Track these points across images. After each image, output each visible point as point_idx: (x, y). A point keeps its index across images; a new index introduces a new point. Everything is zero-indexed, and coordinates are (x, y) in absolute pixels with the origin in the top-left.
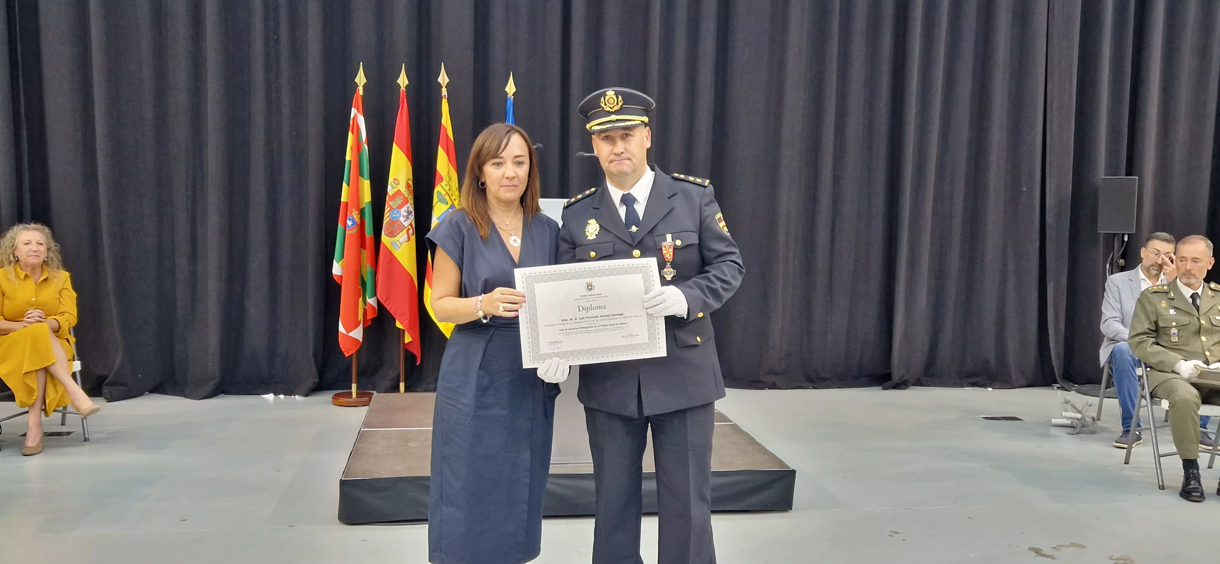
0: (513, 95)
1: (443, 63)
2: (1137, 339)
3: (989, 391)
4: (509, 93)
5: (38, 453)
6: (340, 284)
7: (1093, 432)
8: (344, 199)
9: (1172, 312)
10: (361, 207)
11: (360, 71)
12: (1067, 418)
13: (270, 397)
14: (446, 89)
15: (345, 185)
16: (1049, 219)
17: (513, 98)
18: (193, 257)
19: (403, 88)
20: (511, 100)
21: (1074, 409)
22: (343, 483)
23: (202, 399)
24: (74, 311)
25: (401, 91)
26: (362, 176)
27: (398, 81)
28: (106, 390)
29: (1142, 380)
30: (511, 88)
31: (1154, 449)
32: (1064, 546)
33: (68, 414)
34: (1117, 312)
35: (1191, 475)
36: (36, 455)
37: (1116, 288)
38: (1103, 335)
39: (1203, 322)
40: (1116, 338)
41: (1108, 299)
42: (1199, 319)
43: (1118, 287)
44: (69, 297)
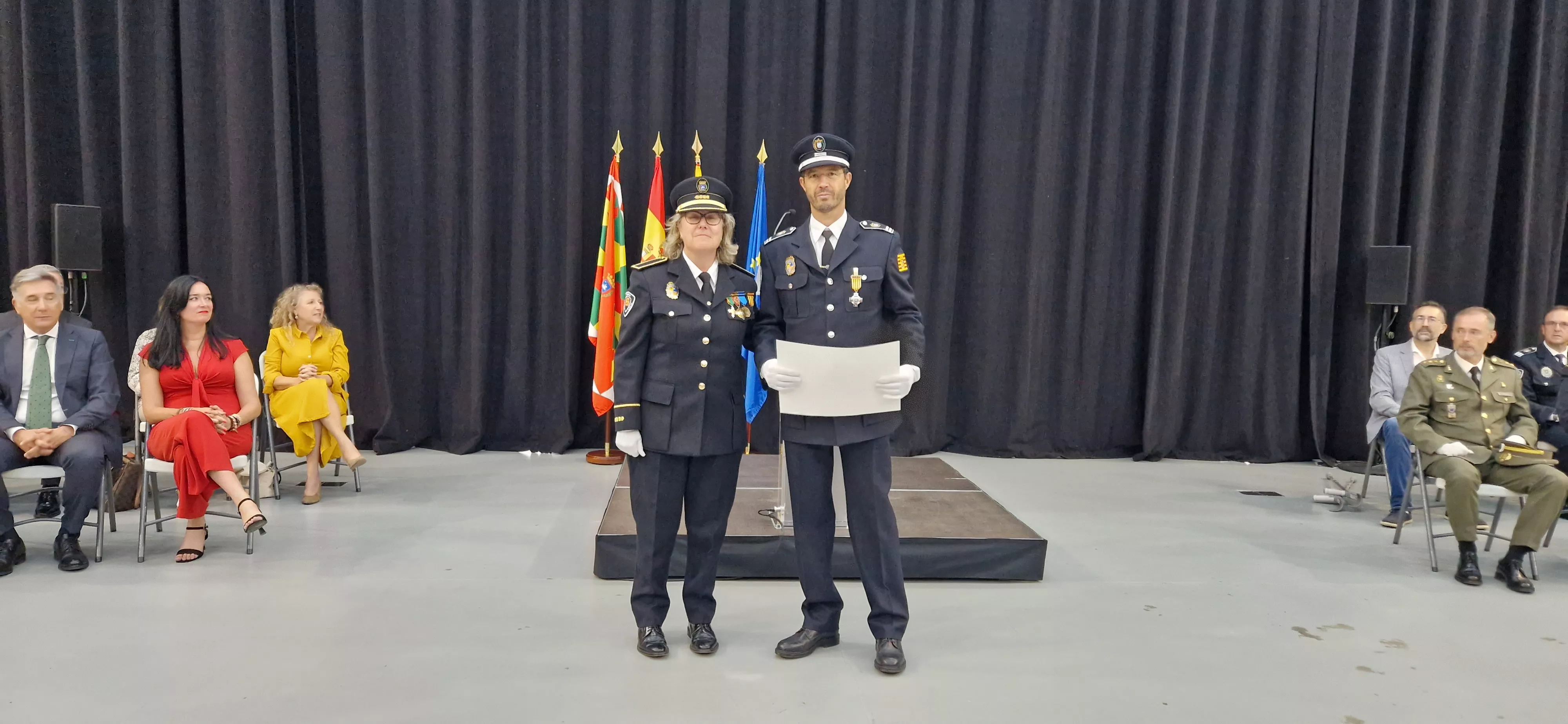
0: (764, 162)
1: (697, 131)
2: (1406, 415)
3: (1246, 465)
4: (760, 160)
5: (317, 502)
6: (594, 344)
7: (1358, 510)
8: (600, 263)
9: (1449, 386)
10: (616, 272)
11: (616, 142)
12: (1330, 495)
13: (528, 453)
14: (699, 157)
15: (601, 250)
16: (1314, 289)
17: (765, 165)
18: (458, 319)
19: (658, 156)
20: (762, 167)
21: (1336, 485)
22: (598, 538)
23: (463, 454)
24: (347, 368)
25: (656, 158)
26: (618, 241)
27: (653, 149)
28: (376, 443)
29: (1414, 458)
30: (762, 155)
31: (1427, 529)
32: (1330, 627)
33: (341, 466)
34: (1387, 386)
35: (1468, 558)
36: (315, 504)
37: (1386, 362)
38: (1371, 410)
39: (1484, 397)
40: (1386, 413)
41: (1377, 373)
42: (1479, 395)
43: (1389, 362)
44: (342, 354)
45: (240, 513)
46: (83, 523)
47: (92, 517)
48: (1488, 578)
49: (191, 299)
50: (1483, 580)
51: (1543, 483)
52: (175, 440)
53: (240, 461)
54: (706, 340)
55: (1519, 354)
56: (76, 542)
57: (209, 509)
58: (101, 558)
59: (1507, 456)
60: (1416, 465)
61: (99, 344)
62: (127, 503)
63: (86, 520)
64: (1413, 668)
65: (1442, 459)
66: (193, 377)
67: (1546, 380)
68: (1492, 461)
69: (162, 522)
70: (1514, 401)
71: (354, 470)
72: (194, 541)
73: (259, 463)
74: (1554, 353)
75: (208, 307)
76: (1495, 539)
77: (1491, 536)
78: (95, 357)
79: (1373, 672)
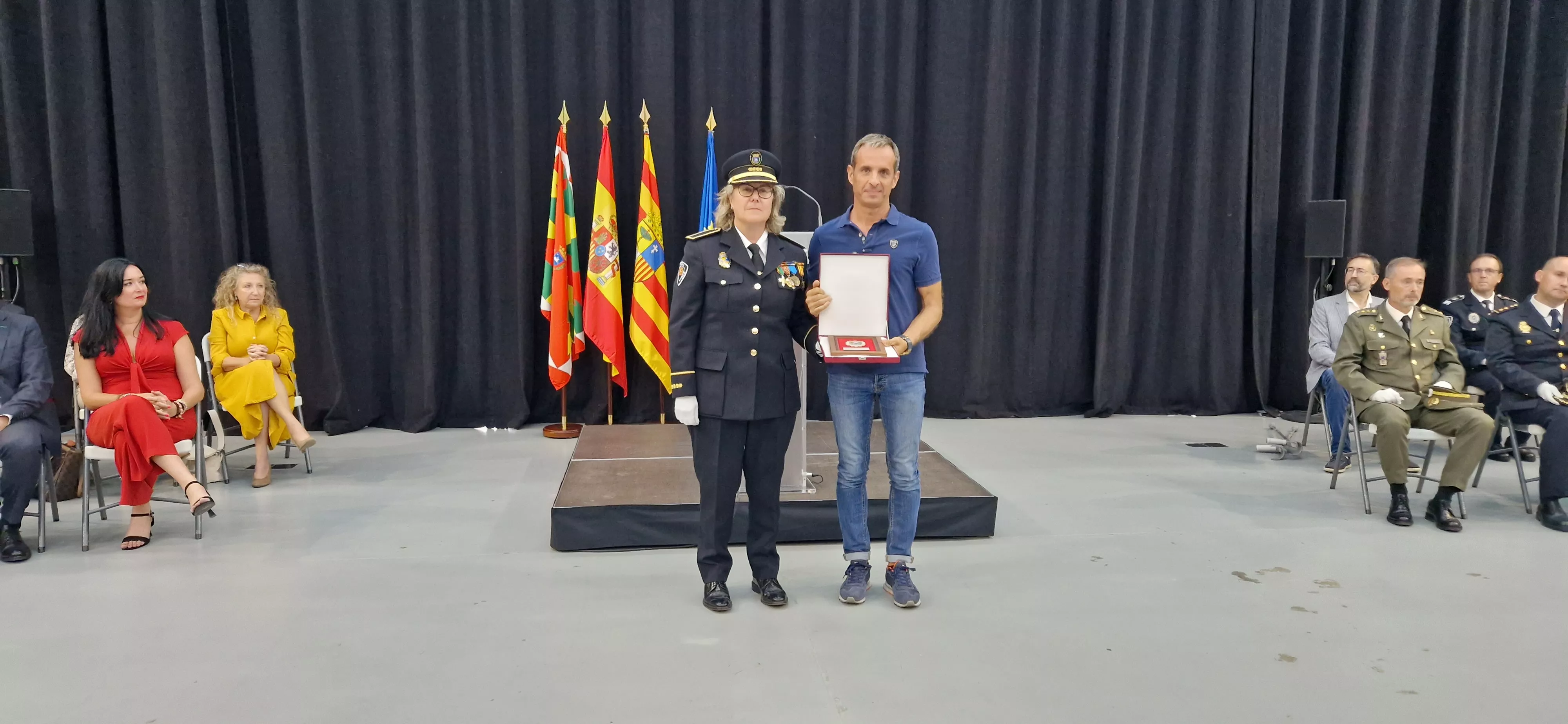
0: (714, 130)
1: (644, 99)
2: (1341, 364)
3: (1193, 418)
4: (709, 128)
5: (267, 485)
6: (549, 319)
7: (1298, 458)
8: (550, 235)
9: (1381, 335)
10: (567, 244)
11: (563, 110)
12: (1272, 444)
13: (484, 429)
14: (647, 126)
15: (550, 222)
16: (1255, 246)
17: (714, 133)
18: (408, 297)
19: (605, 125)
20: (711, 135)
21: (1279, 435)
22: (554, 512)
23: (419, 432)
25: (604, 128)
26: (567, 213)
27: (600, 119)
28: (327, 424)
30: (711, 123)
31: (1360, 473)
32: (1268, 570)
33: (291, 447)
34: (1325, 337)
35: (1399, 500)
36: (267, 487)
37: (1323, 313)
38: (1311, 360)
39: (1413, 345)
40: (1325, 363)
41: (1314, 324)
42: (1409, 342)
43: (1325, 312)
44: (286, 334)
45: (187, 497)
46: (23, 514)
47: (33, 507)
48: (1418, 518)
49: (126, 285)
50: (1413, 519)
51: (1469, 426)
52: (115, 427)
53: (185, 446)
54: (756, 308)
55: (1447, 302)
56: (18, 533)
57: (154, 495)
58: (44, 548)
59: (1435, 400)
60: (1350, 413)
61: (31, 331)
62: (69, 492)
63: (27, 510)
64: (1344, 606)
65: (1374, 405)
66: (131, 361)
67: (1473, 325)
68: (1421, 406)
69: (106, 510)
70: (1443, 348)
71: (304, 452)
72: (141, 528)
73: (206, 447)
74: (1481, 299)
75: (144, 291)
76: (1426, 481)
77: (1422, 479)
78: (27, 344)
79: (1306, 611)
